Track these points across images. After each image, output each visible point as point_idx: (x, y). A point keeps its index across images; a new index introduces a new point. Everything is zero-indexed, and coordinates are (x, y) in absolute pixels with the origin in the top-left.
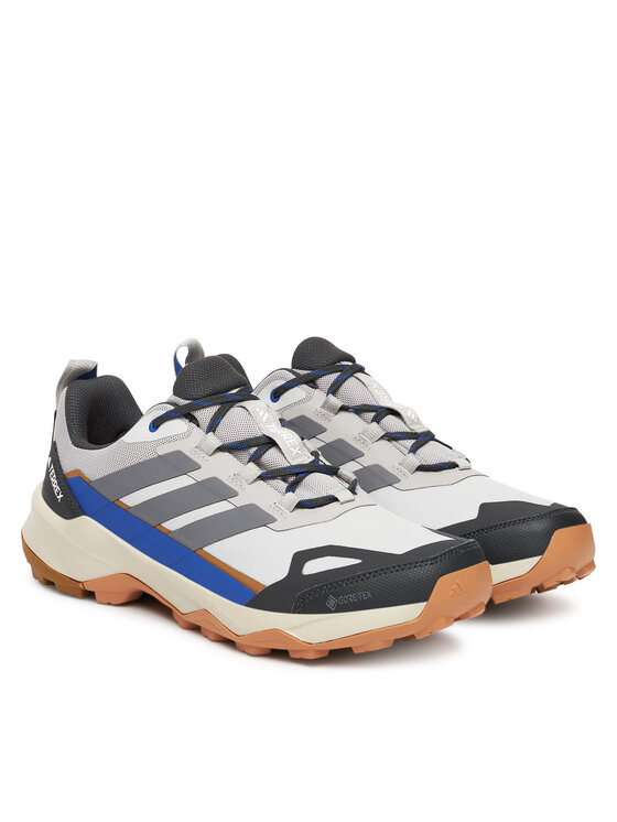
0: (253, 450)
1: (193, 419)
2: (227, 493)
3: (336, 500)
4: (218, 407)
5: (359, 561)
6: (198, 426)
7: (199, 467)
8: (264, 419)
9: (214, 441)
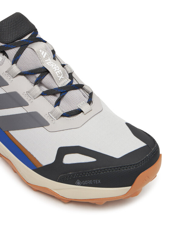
0: (38, 75)
1: (5, 54)
2: (23, 103)
3: (82, 111)
4: (19, 48)
5: (94, 160)
6: (8, 57)
7: (7, 84)
8: (44, 57)
9: (16, 69)
